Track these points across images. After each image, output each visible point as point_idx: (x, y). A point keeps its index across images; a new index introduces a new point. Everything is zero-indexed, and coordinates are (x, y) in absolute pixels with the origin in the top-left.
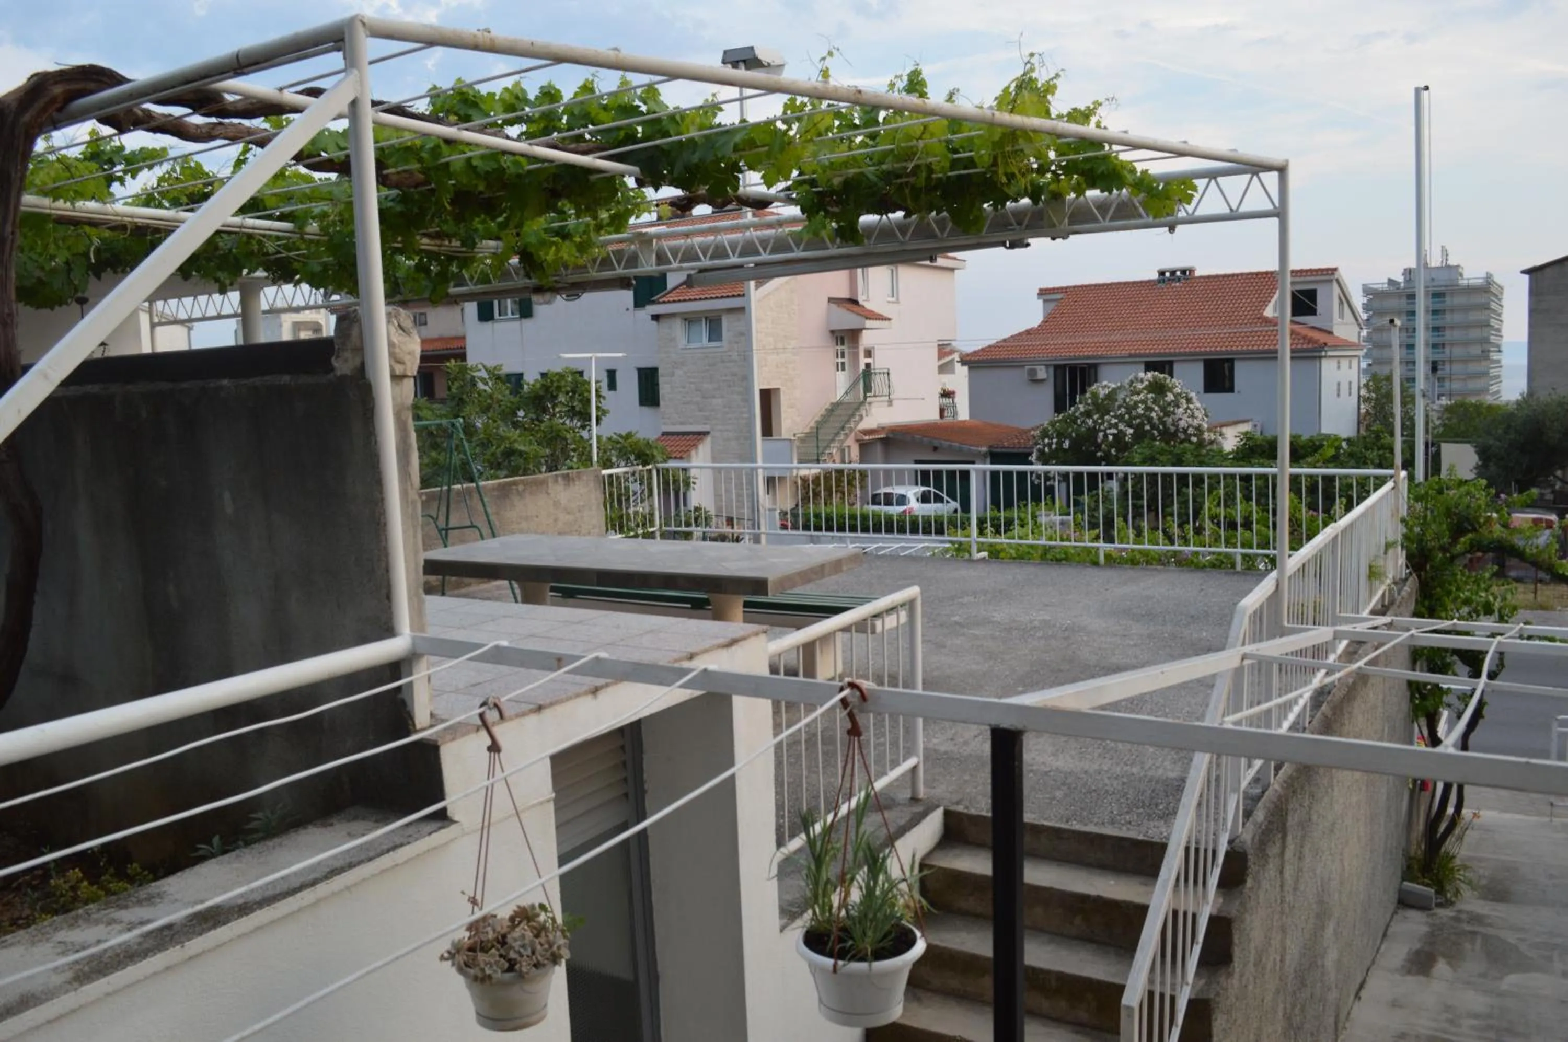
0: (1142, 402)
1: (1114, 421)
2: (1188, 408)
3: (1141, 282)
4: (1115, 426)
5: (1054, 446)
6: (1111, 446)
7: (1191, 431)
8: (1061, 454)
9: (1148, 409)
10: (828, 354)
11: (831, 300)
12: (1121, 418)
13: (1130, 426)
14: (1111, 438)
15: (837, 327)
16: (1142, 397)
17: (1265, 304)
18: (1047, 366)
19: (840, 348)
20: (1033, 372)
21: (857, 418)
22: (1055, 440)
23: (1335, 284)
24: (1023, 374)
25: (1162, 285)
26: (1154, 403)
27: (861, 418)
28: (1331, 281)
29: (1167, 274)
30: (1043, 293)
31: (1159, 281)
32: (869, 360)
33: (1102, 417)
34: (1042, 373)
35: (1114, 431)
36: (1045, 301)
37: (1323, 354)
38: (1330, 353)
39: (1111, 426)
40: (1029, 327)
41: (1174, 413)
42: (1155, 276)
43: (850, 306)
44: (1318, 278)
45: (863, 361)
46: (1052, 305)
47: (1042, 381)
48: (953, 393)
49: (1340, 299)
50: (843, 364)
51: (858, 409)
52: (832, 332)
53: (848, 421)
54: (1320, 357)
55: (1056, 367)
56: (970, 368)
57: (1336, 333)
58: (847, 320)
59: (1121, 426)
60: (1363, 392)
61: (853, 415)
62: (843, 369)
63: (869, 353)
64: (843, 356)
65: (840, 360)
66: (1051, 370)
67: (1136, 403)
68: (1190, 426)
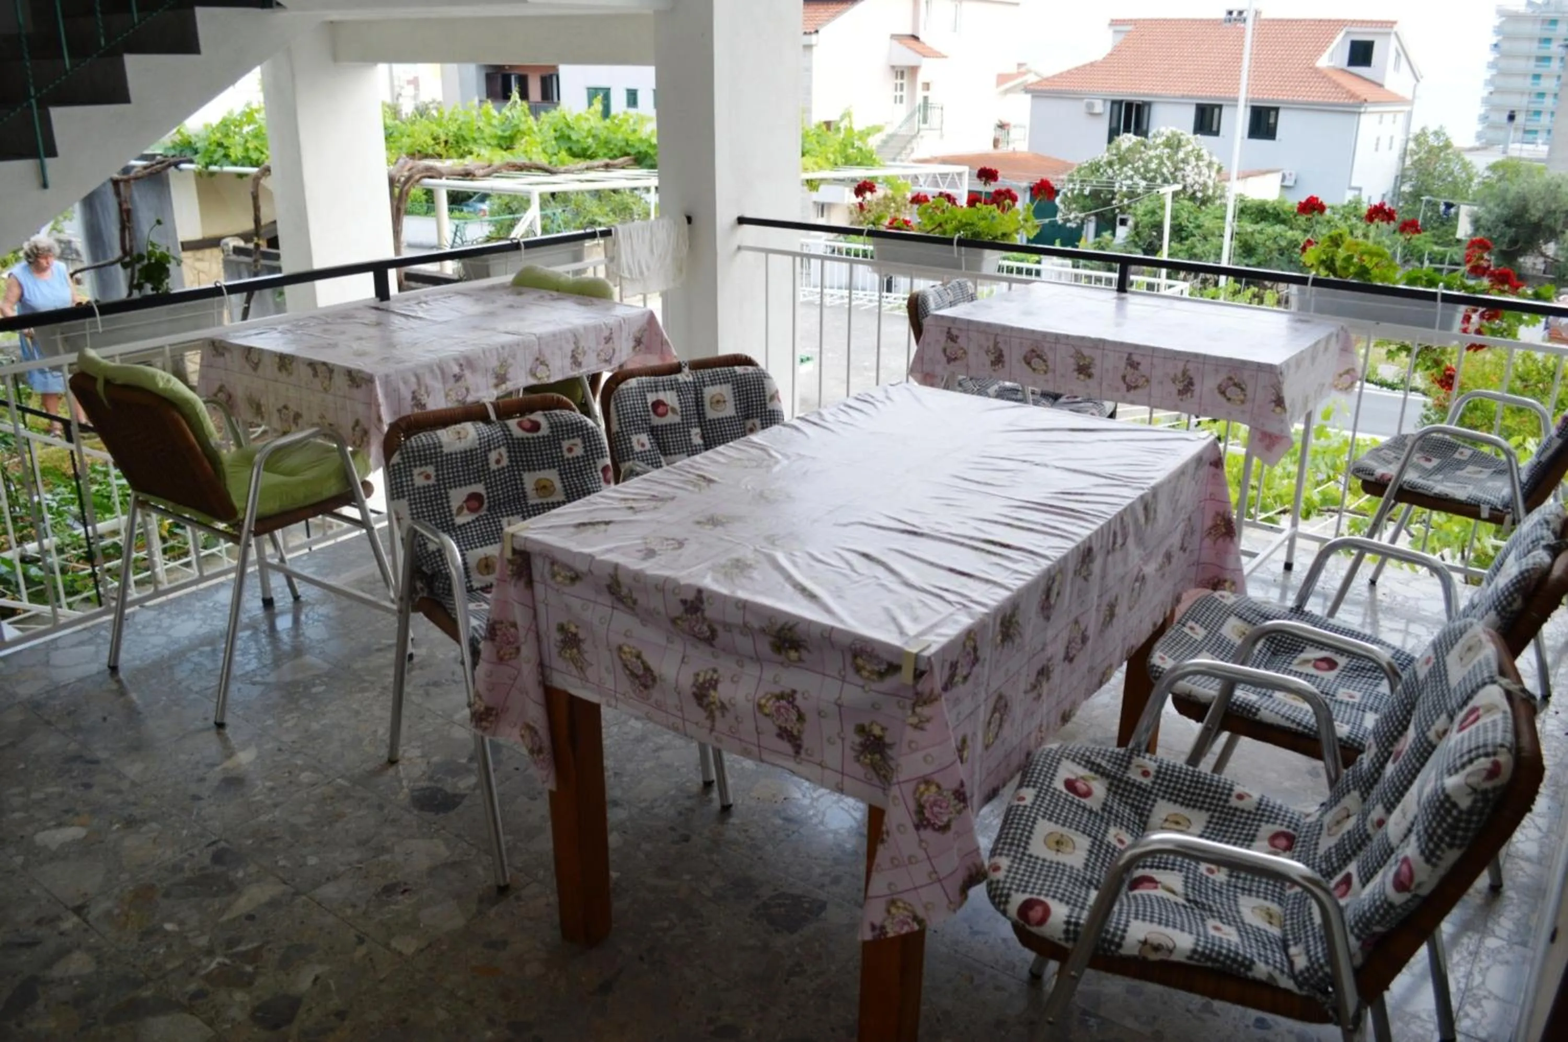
0: (1157, 157)
1: (1131, 173)
2: (1197, 166)
3: (1208, 20)
4: (1131, 178)
5: (1076, 192)
6: (1125, 196)
7: (1196, 187)
8: (1081, 200)
9: (1161, 163)
10: (886, 86)
11: (894, 37)
12: (1136, 170)
13: (1144, 178)
14: (1125, 189)
15: (897, 63)
16: (1158, 152)
17: (1320, 51)
18: (1105, 100)
19: (899, 81)
20: (1090, 106)
21: (908, 151)
22: (1078, 186)
23: (1393, 37)
24: (1081, 106)
25: (1228, 25)
26: (1168, 158)
27: (912, 150)
28: (1389, 34)
29: (1235, 14)
30: (1114, 23)
31: (1225, 21)
32: (926, 93)
33: (1121, 169)
34: (1099, 107)
35: (1129, 182)
36: (1115, 32)
37: (1363, 110)
38: (1369, 109)
39: (1127, 178)
40: (1092, 60)
41: (1183, 169)
42: (1223, 15)
43: (912, 43)
44: (1378, 30)
45: (920, 94)
46: (1120, 37)
47: (1099, 115)
48: (1008, 125)
49: (1397, 51)
50: (901, 97)
51: (909, 142)
52: (893, 67)
53: (899, 153)
54: (1360, 113)
55: (1113, 102)
56: (1033, 97)
57: (1388, 86)
58: (906, 57)
59: (1137, 179)
60: (1412, 145)
61: (904, 148)
62: (901, 101)
63: (927, 86)
64: (902, 89)
65: (899, 93)
66: (1109, 104)
67: (1151, 159)
68: (1196, 182)
